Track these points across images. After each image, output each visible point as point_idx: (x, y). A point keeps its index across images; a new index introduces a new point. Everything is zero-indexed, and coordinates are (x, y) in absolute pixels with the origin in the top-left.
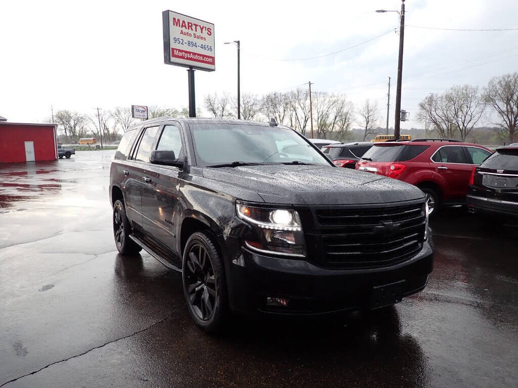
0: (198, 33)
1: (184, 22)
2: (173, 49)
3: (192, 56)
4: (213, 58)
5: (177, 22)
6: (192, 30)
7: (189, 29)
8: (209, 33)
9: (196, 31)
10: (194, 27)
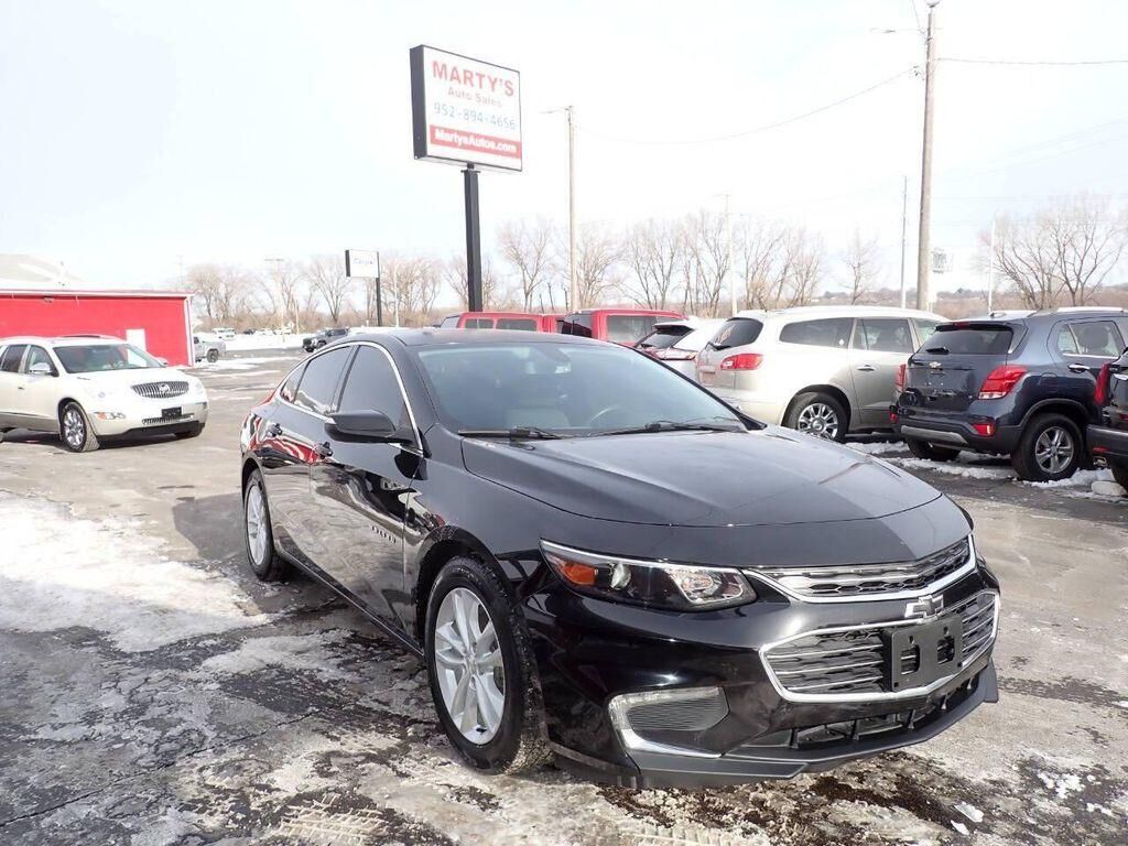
0: (486, 91)
1: (455, 69)
2: (433, 129)
3: (472, 141)
4: (519, 145)
5: (440, 71)
6: (472, 85)
7: (465, 82)
8: (509, 92)
9: (481, 87)
10: (476, 80)
